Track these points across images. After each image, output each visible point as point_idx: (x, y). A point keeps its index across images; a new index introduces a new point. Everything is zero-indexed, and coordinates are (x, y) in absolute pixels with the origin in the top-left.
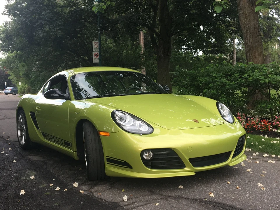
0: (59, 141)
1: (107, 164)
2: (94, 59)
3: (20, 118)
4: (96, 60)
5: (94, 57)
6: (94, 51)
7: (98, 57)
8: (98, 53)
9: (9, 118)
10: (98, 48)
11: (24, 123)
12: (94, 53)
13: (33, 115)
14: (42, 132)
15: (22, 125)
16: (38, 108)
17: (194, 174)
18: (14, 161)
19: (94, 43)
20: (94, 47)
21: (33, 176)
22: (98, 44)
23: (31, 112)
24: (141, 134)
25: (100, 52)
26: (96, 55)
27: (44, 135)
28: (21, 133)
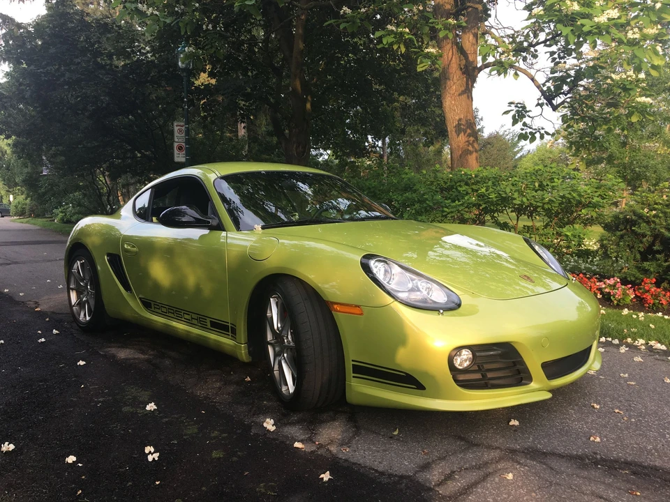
0: (192, 318)
1: (354, 377)
2: (176, 155)
3: (75, 266)
4: (179, 157)
5: (176, 152)
6: (176, 140)
7: (184, 152)
8: (184, 144)
9: (16, 263)
10: (183, 135)
11: (87, 277)
12: (176, 145)
13: (115, 260)
14: (140, 299)
15: (83, 281)
16: (129, 245)
17: (549, 395)
18: (82, 363)
19: (177, 126)
20: (176, 134)
21: (153, 403)
22: (183, 128)
23: (109, 255)
24: (441, 311)
25: (187, 142)
26: (180, 148)
27: (147, 305)
28: (78, 297)
